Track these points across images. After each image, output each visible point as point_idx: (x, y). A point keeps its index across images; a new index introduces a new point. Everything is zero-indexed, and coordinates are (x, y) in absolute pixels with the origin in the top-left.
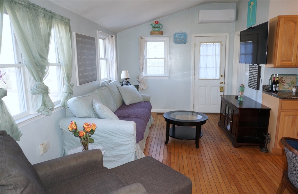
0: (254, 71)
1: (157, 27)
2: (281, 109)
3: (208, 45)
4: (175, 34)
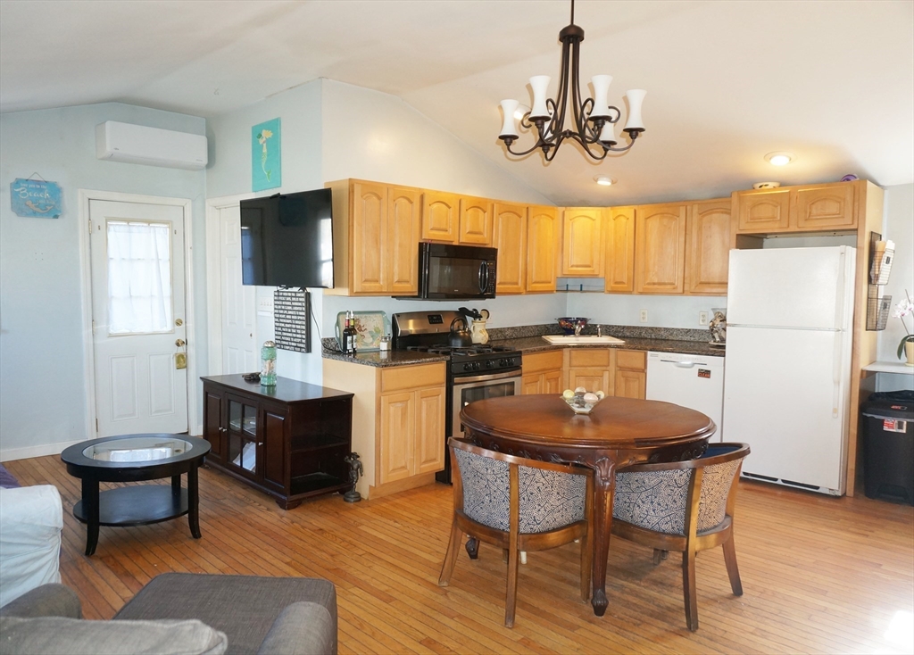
0: (293, 306)
2: (381, 390)
3: (134, 229)
4: (18, 183)
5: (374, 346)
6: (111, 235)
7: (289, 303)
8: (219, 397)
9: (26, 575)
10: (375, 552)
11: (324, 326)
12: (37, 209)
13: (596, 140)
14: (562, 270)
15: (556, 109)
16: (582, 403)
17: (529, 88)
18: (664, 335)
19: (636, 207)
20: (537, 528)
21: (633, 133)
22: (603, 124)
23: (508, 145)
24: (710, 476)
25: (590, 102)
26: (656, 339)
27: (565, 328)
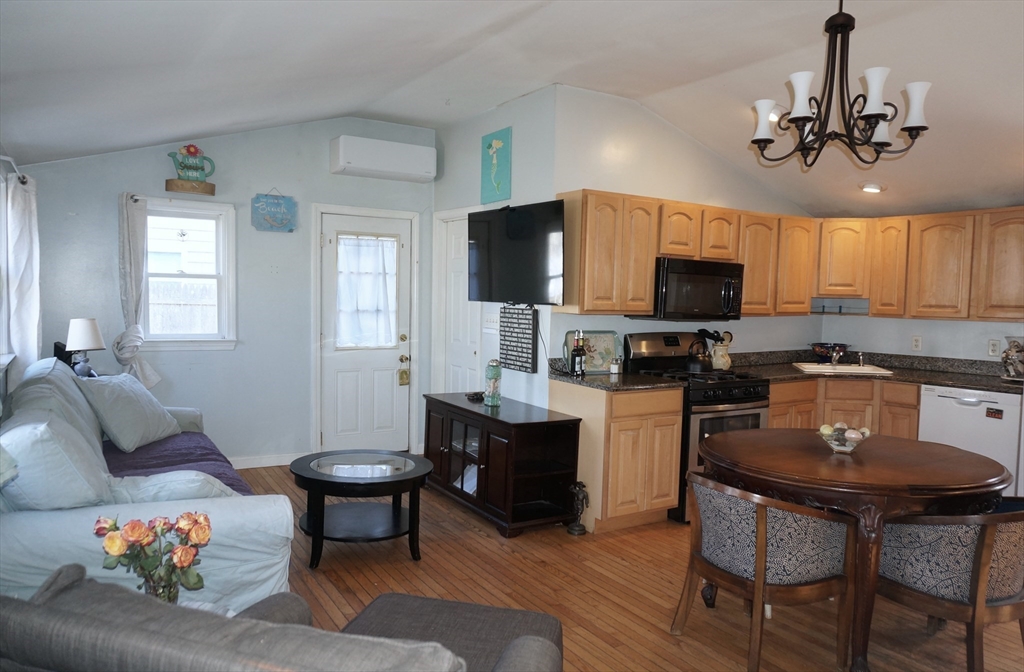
0: (519, 324)
1: (196, 168)
2: (611, 416)
3: (363, 243)
4: (258, 198)
5: (603, 369)
6: (341, 249)
7: (515, 321)
8: (442, 415)
9: (259, 581)
10: (601, 591)
11: (551, 346)
12: (275, 224)
13: (867, 141)
14: (818, 289)
15: (819, 107)
16: (842, 441)
17: (790, 87)
18: (942, 366)
19: (910, 218)
20: (786, 580)
21: (914, 132)
22: (877, 123)
23: (762, 150)
24: (1005, 536)
25: (861, 100)
26: (932, 371)
27: (821, 354)
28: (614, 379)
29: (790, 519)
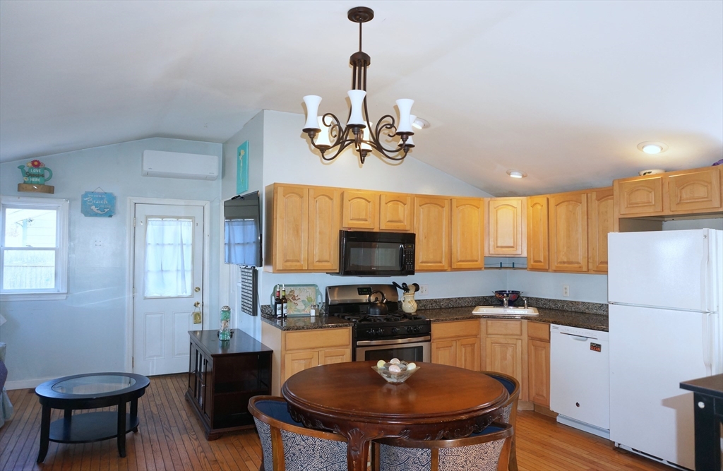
0: (248, 280)
1: (38, 176)
2: (285, 349)
3: (166, 223)
4: (86, 194)
5: (307, 310)
6: (150, 227)
12: (99, 212)
14: (489, 251)
18: (582, 308)
19: (548, 196)
26: (576, 312)
28: (313, 320)
29: (298, 438)
